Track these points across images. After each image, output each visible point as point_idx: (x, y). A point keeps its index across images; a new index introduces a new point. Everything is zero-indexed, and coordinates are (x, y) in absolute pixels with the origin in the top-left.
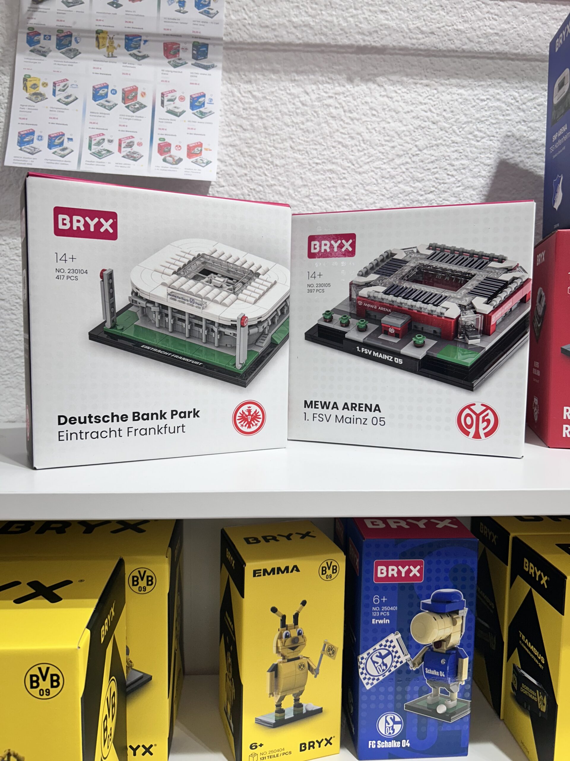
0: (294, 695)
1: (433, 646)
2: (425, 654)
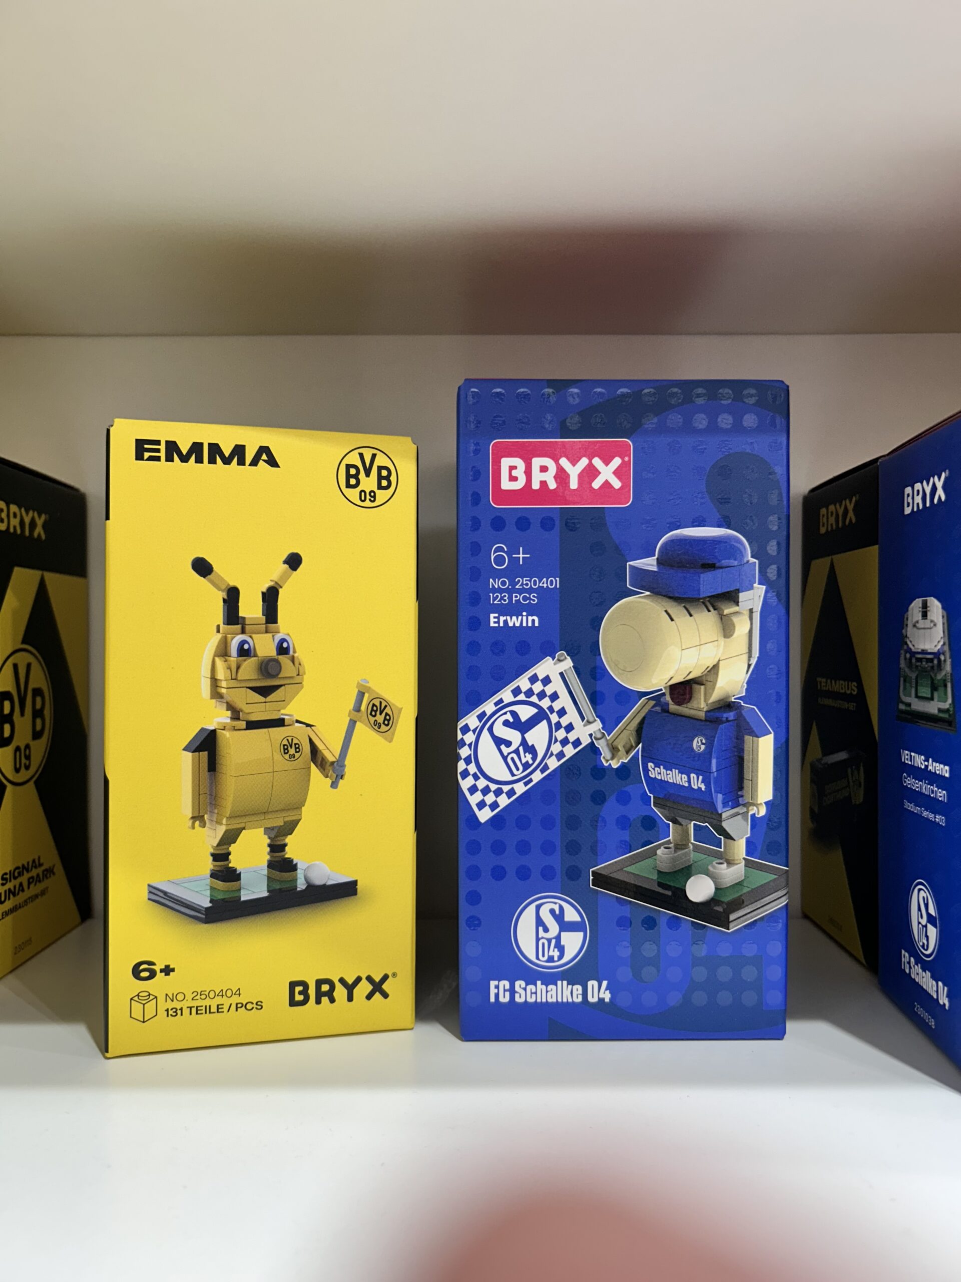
0: (267, 831)
1: (668, 698)
2: (644, 718)
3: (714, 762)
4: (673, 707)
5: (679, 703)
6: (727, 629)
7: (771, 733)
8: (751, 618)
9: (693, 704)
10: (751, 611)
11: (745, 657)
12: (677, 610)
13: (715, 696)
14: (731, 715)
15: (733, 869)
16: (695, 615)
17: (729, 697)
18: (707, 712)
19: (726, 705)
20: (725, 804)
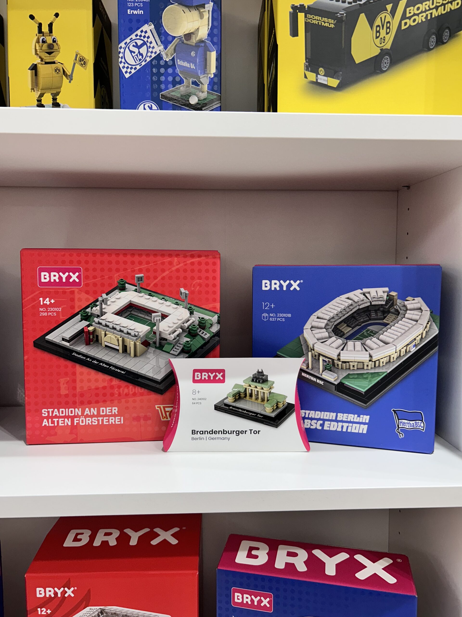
1: (184, 38)
2: (176, 45)
3: (198, 60)
4: (185, 42)
5: (187, 40)
6: (201, 16)
7: (215, 51)
8: (209, 13)
9: (191, 41)
10: (209, 11)
11: (207, 26)
12: (186, 10)
13: (198, 39)
14: (203, 45)
15: (203, 94)
16: (192, 12)
17: (202, 39)
18: (196, 43)
19: (201, 41)
20: (201, 73)
